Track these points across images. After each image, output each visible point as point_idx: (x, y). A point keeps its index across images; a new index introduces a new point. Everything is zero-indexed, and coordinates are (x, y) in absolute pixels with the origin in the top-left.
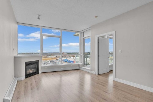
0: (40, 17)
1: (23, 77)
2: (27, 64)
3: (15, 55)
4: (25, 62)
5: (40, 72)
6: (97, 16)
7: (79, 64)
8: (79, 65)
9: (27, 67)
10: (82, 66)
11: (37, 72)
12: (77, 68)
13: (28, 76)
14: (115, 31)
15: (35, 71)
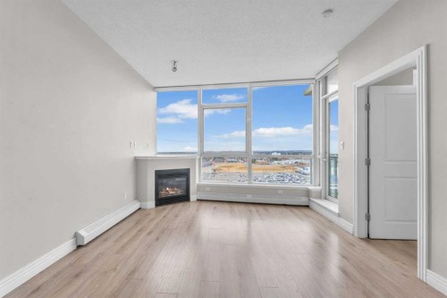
0: (178, 65)
1: (151, 204)
2: (160, 175)
3: (136, 155)
4: (156, 171)
5: (193, 197)
6: (330, 11)
7: (310, 188)
8: (308, 193)
9: (160, 181)
10: (320, 198)
11: (185, 198)
12: (303, 201)
13: (161, 201)
14: (428, 47)
15: (179, 192)
